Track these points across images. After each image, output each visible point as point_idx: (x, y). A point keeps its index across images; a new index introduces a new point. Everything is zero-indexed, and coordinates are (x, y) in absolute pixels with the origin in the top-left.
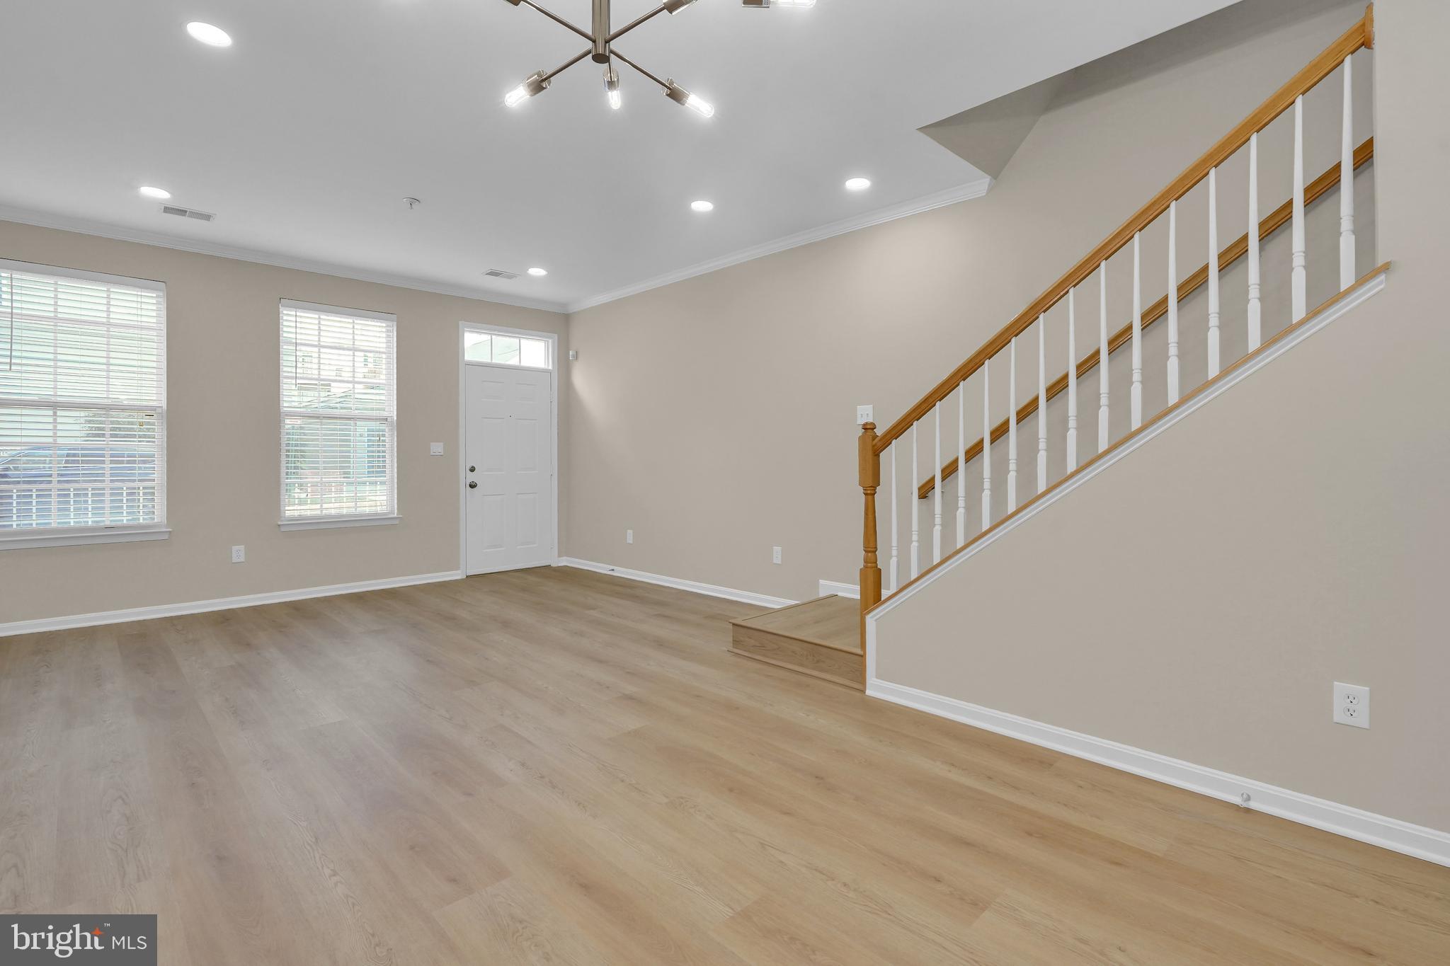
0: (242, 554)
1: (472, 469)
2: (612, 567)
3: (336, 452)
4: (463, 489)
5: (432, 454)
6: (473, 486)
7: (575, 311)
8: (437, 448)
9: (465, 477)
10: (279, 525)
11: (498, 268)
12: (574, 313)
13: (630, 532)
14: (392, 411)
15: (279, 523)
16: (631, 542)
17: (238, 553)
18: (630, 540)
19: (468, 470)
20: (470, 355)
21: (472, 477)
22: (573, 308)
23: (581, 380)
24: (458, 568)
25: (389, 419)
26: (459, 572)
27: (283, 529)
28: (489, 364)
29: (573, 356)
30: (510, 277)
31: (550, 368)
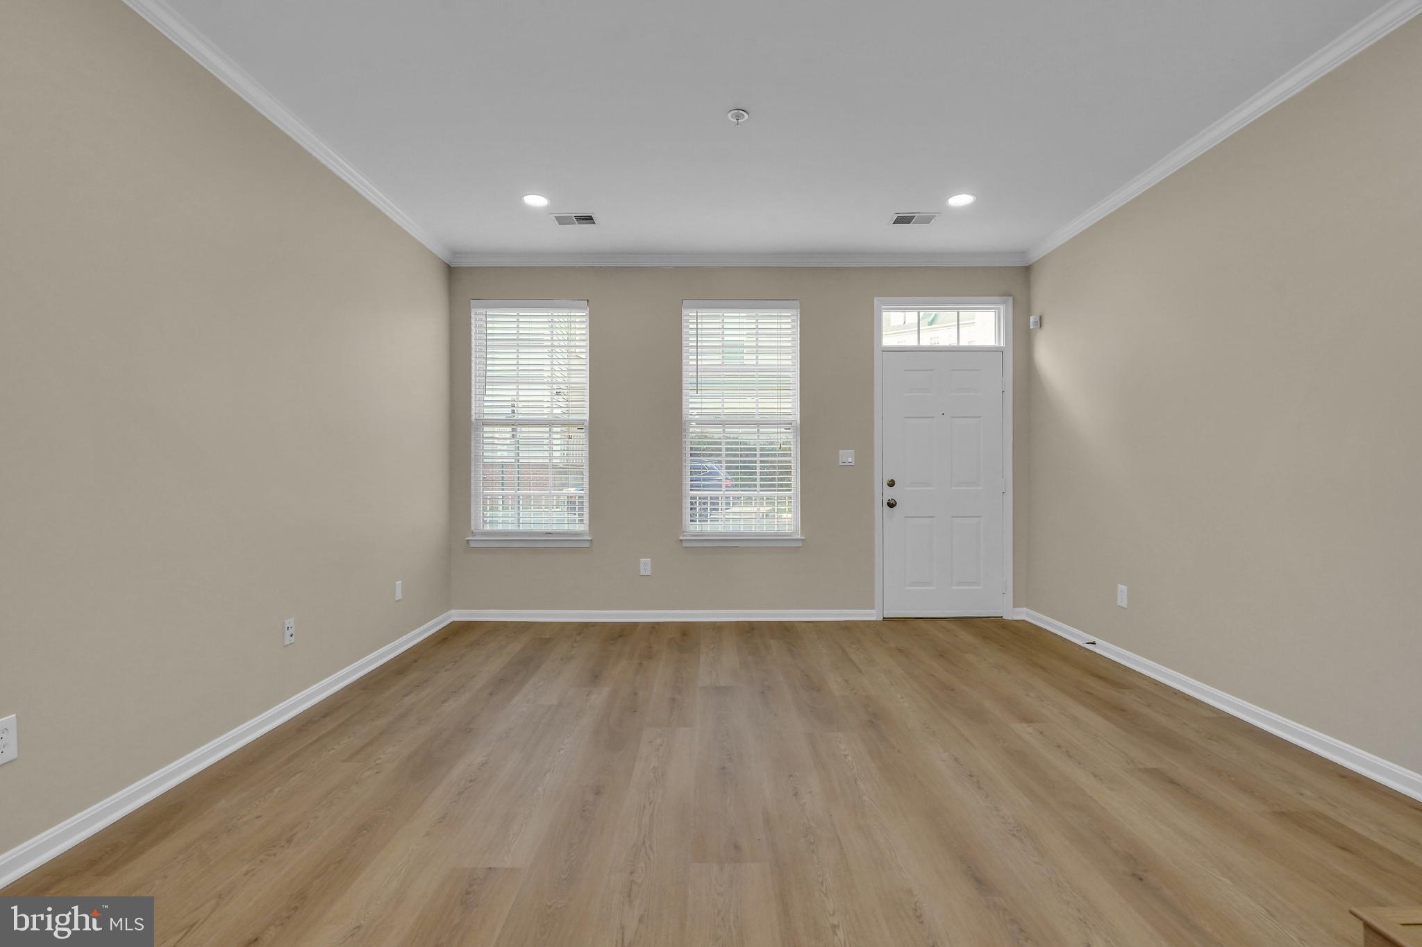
0: (649, 567)
1: (891, 484)
2: (1093, 639)
3: (737, 462)
4: (879, 509)
5: (841, 464)
6: (892, 505)
7: (1038, 258)
8: (847, 457)
9: (881, 493)
10: (681, 540)
11: (905, 210)
12: (1035, 262)
13: (1122, 588)
14: (796, 416)
15: (681, 538)
16: (1124, 604)
17: (646, 566)
18: (1123, 601)
19: (885, 484)
20: (889, 340)
21: (890, 493)
22: (1035, 256)
23: (1046, 356)
24: (872, 607)
25: (794, 424)
26: (874, 611)
27: (685, 544)
28: (916, 347)
29: (1035, 323)
30: (927, 220)
31: (1002, 344)
